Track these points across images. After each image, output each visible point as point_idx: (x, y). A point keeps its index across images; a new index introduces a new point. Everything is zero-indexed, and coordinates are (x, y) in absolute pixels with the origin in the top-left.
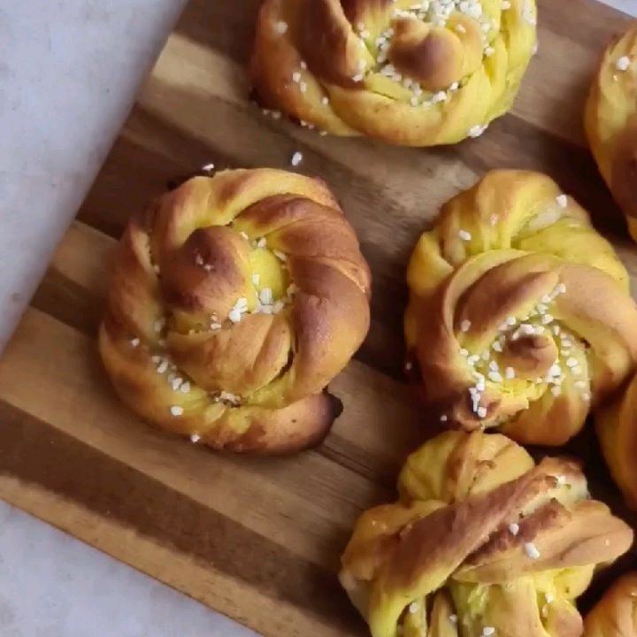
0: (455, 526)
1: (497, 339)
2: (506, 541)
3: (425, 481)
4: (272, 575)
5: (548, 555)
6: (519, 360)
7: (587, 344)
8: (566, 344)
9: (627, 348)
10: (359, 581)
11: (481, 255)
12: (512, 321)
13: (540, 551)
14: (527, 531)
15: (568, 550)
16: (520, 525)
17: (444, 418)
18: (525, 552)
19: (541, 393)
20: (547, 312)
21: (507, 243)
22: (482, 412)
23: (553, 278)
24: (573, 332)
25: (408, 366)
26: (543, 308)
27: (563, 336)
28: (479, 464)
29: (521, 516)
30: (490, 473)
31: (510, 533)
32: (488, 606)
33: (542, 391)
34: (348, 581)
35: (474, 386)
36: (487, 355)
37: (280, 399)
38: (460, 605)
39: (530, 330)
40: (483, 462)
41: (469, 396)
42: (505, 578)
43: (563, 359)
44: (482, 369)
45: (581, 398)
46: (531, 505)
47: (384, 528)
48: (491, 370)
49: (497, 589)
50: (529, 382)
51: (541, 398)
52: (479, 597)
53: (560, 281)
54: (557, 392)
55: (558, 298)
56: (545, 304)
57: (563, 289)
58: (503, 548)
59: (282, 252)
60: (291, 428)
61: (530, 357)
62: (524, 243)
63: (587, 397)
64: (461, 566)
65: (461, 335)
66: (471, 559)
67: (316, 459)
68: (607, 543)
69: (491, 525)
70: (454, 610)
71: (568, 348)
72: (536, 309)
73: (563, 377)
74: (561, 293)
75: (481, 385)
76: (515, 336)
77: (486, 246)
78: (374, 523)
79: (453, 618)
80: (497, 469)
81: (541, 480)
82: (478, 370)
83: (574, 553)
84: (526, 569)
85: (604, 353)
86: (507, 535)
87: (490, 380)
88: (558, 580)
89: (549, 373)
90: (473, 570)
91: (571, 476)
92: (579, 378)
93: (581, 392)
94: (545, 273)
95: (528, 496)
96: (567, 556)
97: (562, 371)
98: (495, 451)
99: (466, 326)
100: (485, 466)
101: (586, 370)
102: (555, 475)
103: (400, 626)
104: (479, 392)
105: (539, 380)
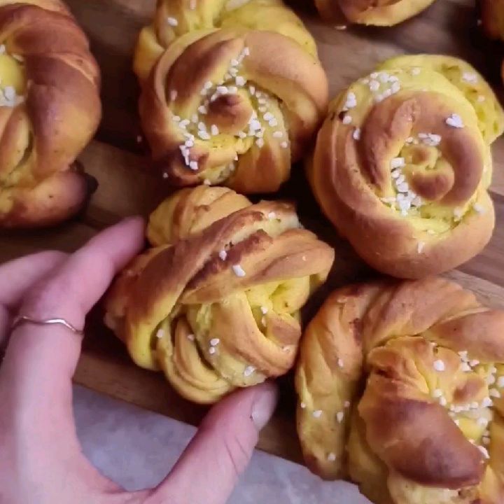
0: (175, 259)
1: (202, 104)
2: (218, 267)
5: (252, 273)
6: (220, 117)
7: (280, 101)
8: (261, 101)
9: (311, 98)
10: (116, 319)
11: (186, 35)
12: (209, 84)
13: (245, 272)
14: (235, 254)
15: (269, 267)
16: (228, 252)
17: (166, 175)
18: (234, 273)
19: (248, 146)
21: (209, 24)
22: (194, 165)
23: (239, 43)
24: (266, 91)
25: (139, 139)
26: (234, 71)
27: (258, 95)
28: (197, 209)
29: (231, 245)
30: (207, 214)
31: (220, 259)
32: (212, 322)
33: (249, 144)
34: (110, 322)
35: (183, 143)
36: (195, 118)
38: (192, 324)
39: (224, 91)
40: (200, 207)
41: (180, 151)
42: (219, 296)
43: (260, 115)
44: (193, 131)
45: (281, 147)
46: (238, 235)
48: (199, 130)
49: (216, 306)
50: (237, 137)
51: (250, 150)
52: (204, 317)
53: (246, 45)
54: (260, 143)
55: (246, 60)
56: (235, 67)
57: (247, 52)
58: (216, 272)
59: (19, 54)
60: (49, 203)
62: (224, 23)
63: (285, 144)
64: (184, 291)
65: (172, 104)
66: (190, 285)
68: (304, 258)
69: (205, 255)
70: (191, 331)
71: (263, 105)
72: (229, 73)
73: (263, 129)
74: (246, 56)
75: (189, 144)
76: (214, 98)
77: (191, 27)
79: (191, 337)
80: (211, 211)
81: (248, 215)
82: (191, 132)
83: (274, 269)
84: (235, 286)
85: (293, 104)
86: (218, 261)
87: (200, 138)
88: (278, 297)
89: (251, 128)
90: (193, 294)
91: (281, 213)
92: (277, 128)
93: (280, 141)
94: (232, 40)
95: (235, 228)
96: (269, 273)
97: (262, 126)
98: (213, 198)
99: (174, 95)
100: (202, 210)
101: (282, 123)
102: (263, 211)
103: (154, 352)
104: (188, 148)
105: (243, 135)
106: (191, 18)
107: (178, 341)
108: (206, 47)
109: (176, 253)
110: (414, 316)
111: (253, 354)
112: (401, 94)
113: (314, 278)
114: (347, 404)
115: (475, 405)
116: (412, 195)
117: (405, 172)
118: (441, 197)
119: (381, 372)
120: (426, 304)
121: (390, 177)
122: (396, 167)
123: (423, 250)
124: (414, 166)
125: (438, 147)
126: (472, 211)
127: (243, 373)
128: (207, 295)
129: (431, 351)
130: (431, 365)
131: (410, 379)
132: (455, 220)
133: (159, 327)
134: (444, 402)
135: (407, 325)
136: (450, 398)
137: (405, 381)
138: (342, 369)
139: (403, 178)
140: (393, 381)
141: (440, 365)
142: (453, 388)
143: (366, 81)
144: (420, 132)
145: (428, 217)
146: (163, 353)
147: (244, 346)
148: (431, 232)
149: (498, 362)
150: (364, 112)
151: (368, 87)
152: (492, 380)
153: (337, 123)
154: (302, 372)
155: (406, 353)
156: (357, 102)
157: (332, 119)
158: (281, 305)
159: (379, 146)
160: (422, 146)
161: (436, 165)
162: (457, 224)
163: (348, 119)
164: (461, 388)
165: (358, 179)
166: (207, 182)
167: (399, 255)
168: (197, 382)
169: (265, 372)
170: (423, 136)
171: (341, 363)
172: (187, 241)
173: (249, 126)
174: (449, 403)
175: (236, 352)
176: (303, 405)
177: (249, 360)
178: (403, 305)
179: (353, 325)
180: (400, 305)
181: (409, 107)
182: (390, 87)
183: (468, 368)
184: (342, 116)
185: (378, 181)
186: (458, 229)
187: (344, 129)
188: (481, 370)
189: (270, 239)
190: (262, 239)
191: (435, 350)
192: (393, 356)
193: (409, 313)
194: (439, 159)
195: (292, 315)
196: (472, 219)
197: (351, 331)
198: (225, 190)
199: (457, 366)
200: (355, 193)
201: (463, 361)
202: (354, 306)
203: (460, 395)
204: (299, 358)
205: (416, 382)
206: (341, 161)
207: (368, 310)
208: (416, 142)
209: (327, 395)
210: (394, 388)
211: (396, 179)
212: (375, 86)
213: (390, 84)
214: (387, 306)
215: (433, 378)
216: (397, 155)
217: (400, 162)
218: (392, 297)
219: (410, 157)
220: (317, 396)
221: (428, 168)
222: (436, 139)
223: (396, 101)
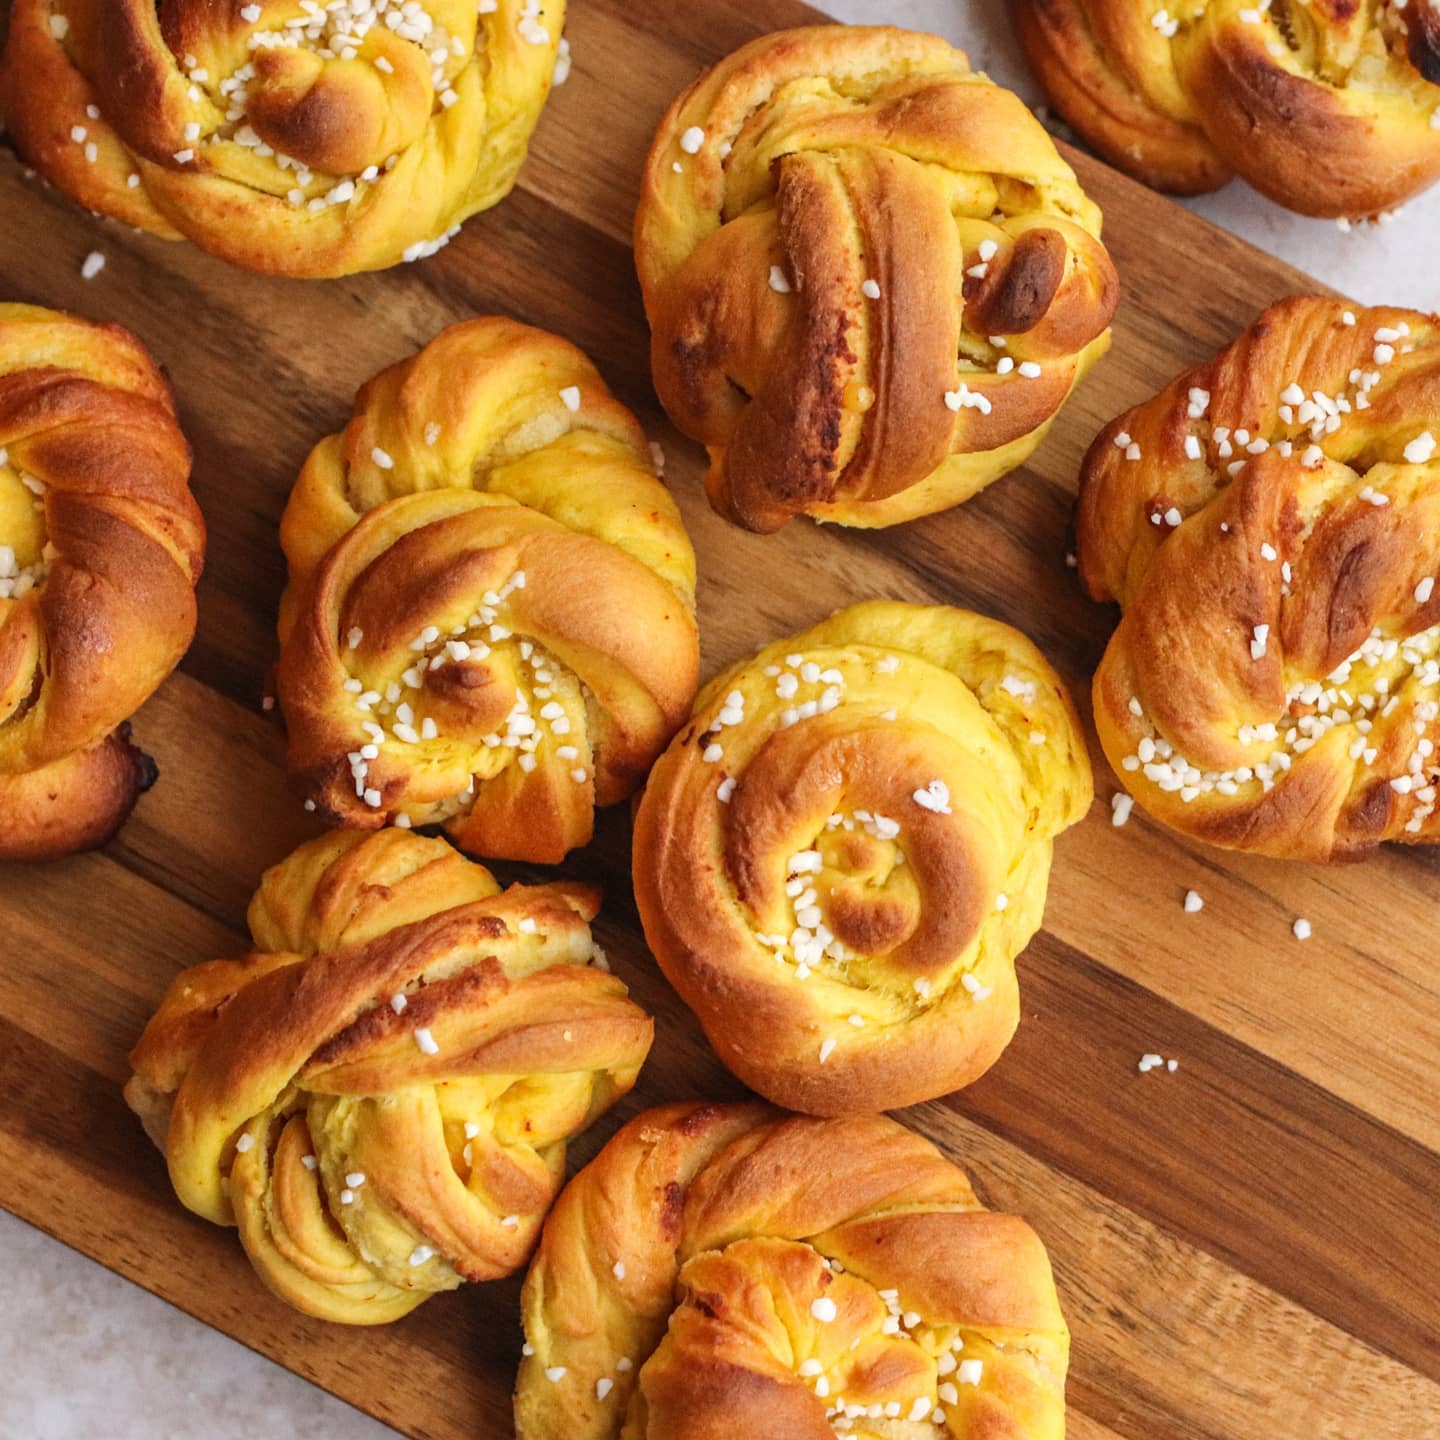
0: (300, 996)
1: (413, 664)
2: (385, 1025)
3: (279, 918)
4: (16, 1090)
5: (454, 1050)
6: (444, 704)
7: (583, 685)
8: (542, 676)
9: (647, 690)
10: (153, 1094)
11: (406, 500)
12: (431, 634)
13: (439, 1045)
14: (421, 1008)
15: (489, 1044)
16: (410, 999)
17: (311, 805)
18: (415, 1042)
19: (501, 764)
20: (496, 621)
21: (463, 478)
22: (374, 798)
23: (508, 559)
24: (555, 658)
25: (268, 703)
26: (489, 615)
27: (537, 662)
28: (365, 890)
29: (422, 983)
30: (383, 906)
31: (392, 1011)
32: (357, 1139)
33: (503, 759)
34: (137, 1098)
35: (358, 748)
36: (394, 694)
37: (21, 757)
38: (316, 1137)
39: (461, 652)
40: (372, 888)
41: (349, 766)
42: (377, 1086)
43: (536, 704)
44: (385, 721)
45: (572, 780)
46: (441, 965)
47: (201, 999)
48: (399, 721)
49: (370, 1104)
50: (479, 743)
51: (503, 773)
52: (341, 1123)
53: (520, 567)
54: (528, 764)
55: (516, 597)
56: (493, 607)
57: (521, 581)
58: (378, 1035)
59: (37, 478)
60: (47, 810)
61: (457, 701)
62: (497, 477)
63: (580, 775)
64: (307, 1064)
65: (349, 657)
66: (322, 1054)
67: (108, 870)
68: (568, 1036)
69: (362, 997)
70: (311, 1150)
71: (544, 685)
72: (478, 613)
73: (538, 736)
74: (517, 589)
75: (370, 752)
76: (437, 662)
77: (421, 482)
78: (187, 991)
79: (308, 1161)
80: (393, 901)
81: (469, 922)
82: (378, 720)
83: (499, 1049)
84: (414, 1073)
85: (608, 696)
86: (386, 1013)
87: (397, 738)
88: (512, 1107)
89: (510, 731)
90: (327, 1072)
91: (549, 920)
92: (567, 740)
93: (571, 765)
94: (492, 550)
95: (434, 951)
96: (486, 1054)
97: (537, 727)
98: (406, 868)
99: (356, 638)
100: (374, 895)
101: (581, 725)
102: (505, 917)
103: (225, 1179)
104: (365, 760)
105: (494, 740)
107: (281, 1165)
108: (440, 550)
109: (305, 980)
110: (798, 1197)
111: (432, 1219)
112: (842, 719)
113: (603, 1077)
114: (625, 1363)
115: (894, 1409)
116: (826, 937)
117: (819, 883)
118: (889, 949)
119: (699, 1305)
120: (830, 1175)
121: (782, 892)
122: (799, 870)
123: (835, 1056)
124: (838, 876)
125: (895, 843)
126: (957, 988)
127: (407, 1260)
128: (354, 1083)
129: (814, 1278)
130: (806, 1305)
131: (751, 1327)
132: (920, 1004)
133: (245, 1128)
134: (823, 1389)
135: (780, 1216)
136: (841, 1383)
137: (739, 1329)
138: (621, 1284)
139: (811, 896)
140: (714, 1324)
141: (826, 1309)
142: (849, 1365)
143: (773, 671)
144: (858, 808)
145: (863, 986)
146: (245, 1186)
147: (414, 1198)
148: (856, 1021)
149: (963, 1326)
150: (754, 741)
151: (773, 684)
152: (948, 1365)
153: (692, 753)
154: (537, 1278)
155: (760, 1271)
156: (745, 717)
157: (685, 743)
158: (516, 1126)
159: (765, 823)
160: (861, 838)
161: (889, 878)
162: (925, 1009)
163: (714, 752)
164: (866, 1366)
165: (714, 883)
166: (404, 822)
167: (781, 1060)
168: (307, 1261)
169: (456, 1266)
170: (863, 816)
171: (619, 1270)
172: (331, 963)
173: (506, 725)
174: (834, 1396)
175: (396, 1209)
176: (527, 1351)
177: (422, 1231)
178: (778, 1170)
179: (663, 1194)
180: (769, 1168)
181: (839, 755)
182: (818, 698)
183: (892, 1326)
184: (705, 741)
185: (752, 897)
186: (921, 1025)
187: (704, 773)
188: (928, 1339)
189: (506, 985)
190: (487, 979)
191: (827, 1278)
192: (728, 1274)
193: (789, 1190)
194: (896, 868)
195: (541, 1151)
196: (953, 1007)
197: (656, 1206)
198: (440, 847)
199: (866, 1319)
200: (701, 917)
201: (889, 1314)
202: (674, 1153)
203: (861, 1380)
204: (536, 1245)
205: (763, 1335)
206: (682, 842)
207: (705, 1166)
208: (849, 826)
209: (578, 1337)
210: (709, 1338)
211: (794, 899)
212: (789, 688)
213: (823, 686)
214: (743, 1164)
215: (807, 1337)
216: (808, 842)
217: (810, 861)
218: (759, 1148)
219: (834, 857)
220: (561, 1335)
221: (869, 884)
222: (890, 828)
223: (818, 733)
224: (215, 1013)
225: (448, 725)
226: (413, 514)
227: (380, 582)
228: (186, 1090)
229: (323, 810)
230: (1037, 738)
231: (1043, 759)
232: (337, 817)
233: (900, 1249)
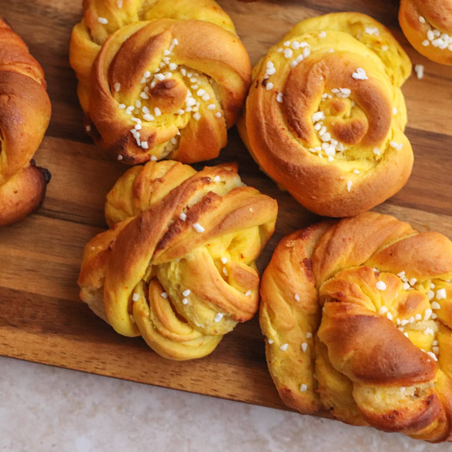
0: (143, 227)
1: (143, 90)
2: (180, 227)
3: (121, 207)
4: (33, 317)
5: (210, 228)
6: (161, 100)
7: (209, 77)
8: (193, 80)
9: (236, 72)
10: (92, 292)
11: (118, 32)
12: (148, 74)
13: (204, 227)
14: (192, 216)
15: (223, 221)
16: (187, 214)
17: (120, 157)
18: (194, 230)
19: (187, 121)
20: (170, 61)
21: (135, 18)
22: (145, 145)
23: (168, 36)
24: (196, 71)
25: (88, 128)
26: (167, 59)
27: (189, 75)
28: (152, 182)
29: (188, 208)
30: (162, 186)
31: (181, 221)
32: (182, 277)
33: (187, 118)
34: (87, 296)
35: (133, 127)
36: (139, 104)
37: (0, 177)
38: (165, 284)
39: (161, 77)
40: (155, 180)
41: (132, 135)
42: (185, 251)
43: (194, 92)
44: (138, 114)
45: (216, 117)
46: (193, 199)
47: (100, 248)
48: (144, 114)
49: (183, 261)
50: (176, 115)
51: (189, 124)
52: (174, 273)
53: (174, 37)
54: (197, 117)
55: (176, 49)
56: (167, 56)
57: (176, 42)
58: (179, 231)
61: (167, 97)
62: (148, 14)
63: (219, 115)
64: (154, 253)
65: (116, 95)
66: (159, 246)
67: (41, 220)
68: (251, 210)
69: (168, 220)
70: (164, 290)
71: (195, 83)
72: (163, 61)
73: (198, 104)
74: (176, 46)
75: (138, 127)
76: (153, 84)
77: (121, 24)
78: (93, 248)
79: (164, 295)
80: (165, 182)
81: (197, 180)
82: (136, 116)
83: (228, 222)
84: (198, 241)
85: (221, 79)
86: (179, 222)
87: (146, 121)
88: (234, 250)
89: (187, 105)
90: (163, 253)
91: (224, 175)
92: (210, 102)
93: (214, 112)
94: (161, 34)
95: (189, 193)
96: (224, 226)
97: (197, 101)
98: (164, 172)
99: (118, 87)
100: (157, 182)
101: (213, 95)
102: (209, 176)
103: (131, 316)
104: (138, 131)
105: (182, 112)
106: (119, 16)
107: (153, 300)
108: (141, 41)
109: (143, 220)
110: (354, 248)
111: (221, 299)
112: (314, 57)
113: (262, 228)
114: (309, 335)
115: (419, 317)
116: (335, 142)
117: (326, 123)
118: (360, 140)
119: (333, 300)
120: (364, 236)
121: (313, 129)
122: (317, 120)
123: (353, 187)
124: (332, 118)
125: (350, 98)
126: (389, 148)
127: (214, 321)
128: (176, 253)
129: (373, 276)
130: (374, 286)
131: (357, 300)
132: (377, 159)
133: (133, 292)
134: (390, 317)
135: (350, 258)
136: (396, 313)
137: (353, 302)
138: (299, 303)
139: (324, 129)
140: (343, 303)
141: (382, 285)
142: (397, 305)
143: (280, 50)
144: (332, 88)
145: (353, 159)
146: (141, 314)
147: (212, 293)
148: (356, 172)
149: (433, 277)
150: (283, 77)
151: (282, 55)
152: (431, 295)
153: (261, 89)
154: (265, 313)
155: (351, 279)
156: (276, 70)
157: (257, 87)
158: (237, 257)
159: (300, 105)
160: (337, 99)
161: (351, 113)
162: (379, 161)
163: (270, 85)
164: (403, 303)
165: (286, 135)
166: (154, 158)
167: (332, 196)
168: (174, 335)
169: (233, 318)
170: (335, 91)
171: (297, 298)
172: (151, 211)
173: (185, 103)
174: (395, 318)
175: (206, 299)
176: (271, 342)
177: (218, 306)
178: (344, 240)
179: (303, 264)
180: (341, 240)
181: (319, 69)
182: (302, 53)
183: (407, 286)
184: (264, 83)
185: (304, 135)
186: (380, 166)
187: (268, 95)
188: (421, 287)
189: (220, 198)
190: (213, 198)
191: (377, 274)
192: (341, 284)
193: (350, 246)
194: (353, 108)
195: (249, 265)
196: (390, 156)
197: (302, 269)
198: (173, 163)
199: (397, 285)
200: (287, 148)
201: (403, 282)
202: (302, 248)
203: (403, 309)
204: (260, 301)
205: (362, 302)
206: (269, 124)
207: (315, 249)
208: (330, 97)
209: (289, 329)
210: (344, 309)
211: (319, 131)
212: (289, 54)
213: (301, 49)
214: (330, 242)
215: (378, 297)
216: (316, 108)
217: (320, 116)
218: (333, 235)
219: (328, 111)
220: (281, 331)
221: (344, 117)
222: (347, 92)
223: (308, 65)
224: (109, 249)
225: (164, 108)
226: (123, 35)
227: (121, 62)
228: (108, 283)
229: (126, 157)
230: (385, 48)
231: (389, 56)
232: (132, 159)
233: (401, 255)
